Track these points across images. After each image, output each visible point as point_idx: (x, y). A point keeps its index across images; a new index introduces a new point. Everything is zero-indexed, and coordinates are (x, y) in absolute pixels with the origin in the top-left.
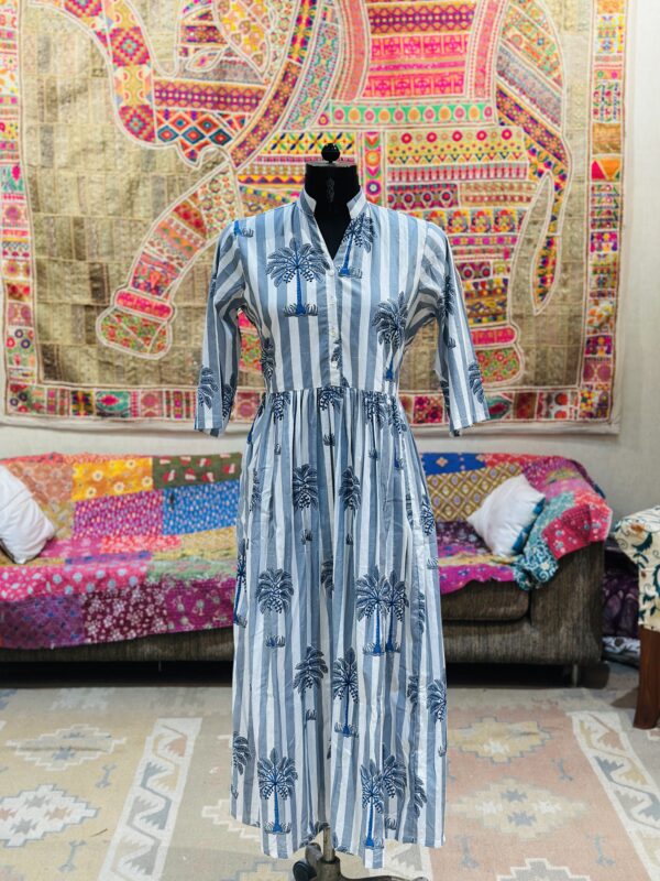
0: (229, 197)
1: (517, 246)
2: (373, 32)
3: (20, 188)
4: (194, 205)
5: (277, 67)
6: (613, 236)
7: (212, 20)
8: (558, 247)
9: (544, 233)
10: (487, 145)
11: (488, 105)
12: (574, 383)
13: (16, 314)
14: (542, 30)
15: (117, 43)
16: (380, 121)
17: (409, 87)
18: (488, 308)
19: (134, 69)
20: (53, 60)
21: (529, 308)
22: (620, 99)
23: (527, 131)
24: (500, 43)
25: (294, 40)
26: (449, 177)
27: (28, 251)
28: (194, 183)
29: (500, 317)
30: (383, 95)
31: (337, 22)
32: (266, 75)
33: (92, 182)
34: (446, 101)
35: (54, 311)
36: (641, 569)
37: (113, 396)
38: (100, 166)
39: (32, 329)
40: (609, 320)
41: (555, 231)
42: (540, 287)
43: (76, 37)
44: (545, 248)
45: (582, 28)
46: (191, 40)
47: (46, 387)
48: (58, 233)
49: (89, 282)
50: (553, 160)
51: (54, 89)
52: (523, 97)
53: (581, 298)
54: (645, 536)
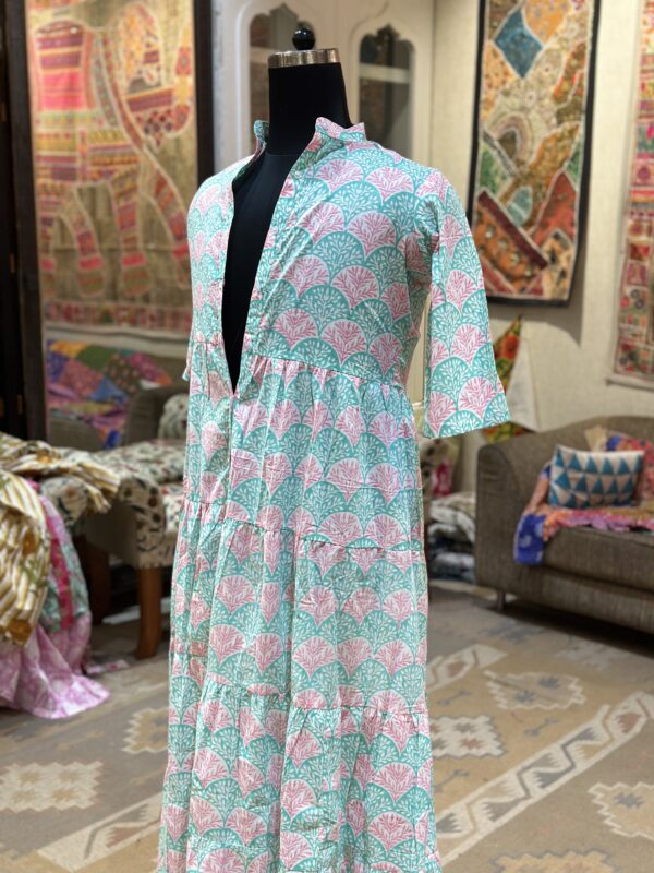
13: (634, 274)
39: (646, 289)
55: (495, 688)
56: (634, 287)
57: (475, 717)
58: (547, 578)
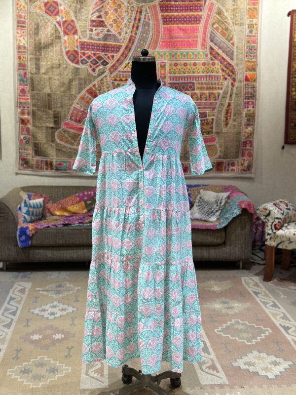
0: (108, 86)
1: (217, 106)
2: (164, 24)
3: (26, 81)
4: (94, 89)
5: (127, 37)
6: (253, 103)
7: (102, 18)
8: (232, 107)
9: (227, 101)
10: (206, 68)
11: (207, 53)
12: (238, 158)
13: (24, 130)
14: (227, 25)
15: (65, 26)
16: (166, 58)
17: (177, 45)
18: (206, 129)
19: (72, 36)
20: (40, 32)
21: (221, 129)
22: (256, 51)
23: (221, 63)
24: (211, 30)
25: (133, 26)
26: (192, 79)
27: (29, 106)
28: (94, 81)
29: (210, 133)
30: (167, 48)
31: (149, 20)
32: (122, 40)
33: (55, 80)
34: (190, 51)
35: (39, 129)
36: (266, 224)
37: (62, 163)
38: (58, 73)
39: (30, 136)
40: (251, 134)
41: (231, 101)
42: (226, 121)
43: (49, 24)
44: (227, 107)
45: (241, 24)
46: (93, 26)
47: (35, 159)
48: (41, 99)
49: (53, 118)
50: (231, 74)
51: (40, 43)
52: (220, 50)
53: (240, 126)
54: (268, 212)
55: (45, 293)
56: (24, 136)
57: (53, 303)
58: (31, 251)
